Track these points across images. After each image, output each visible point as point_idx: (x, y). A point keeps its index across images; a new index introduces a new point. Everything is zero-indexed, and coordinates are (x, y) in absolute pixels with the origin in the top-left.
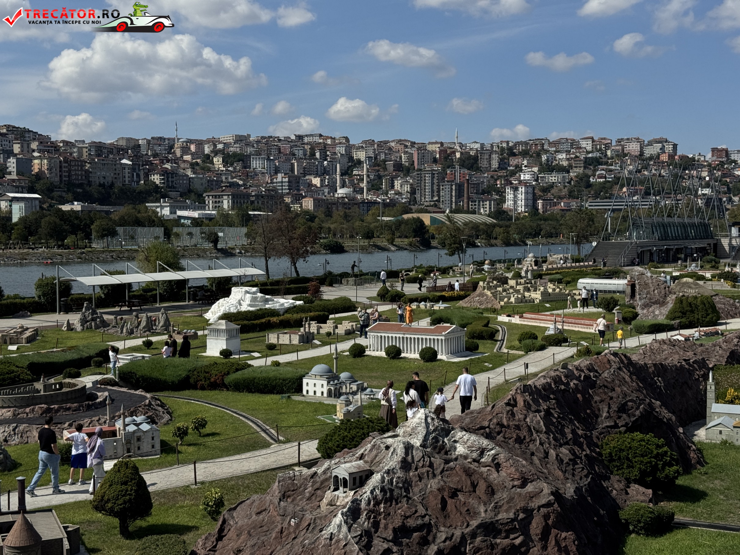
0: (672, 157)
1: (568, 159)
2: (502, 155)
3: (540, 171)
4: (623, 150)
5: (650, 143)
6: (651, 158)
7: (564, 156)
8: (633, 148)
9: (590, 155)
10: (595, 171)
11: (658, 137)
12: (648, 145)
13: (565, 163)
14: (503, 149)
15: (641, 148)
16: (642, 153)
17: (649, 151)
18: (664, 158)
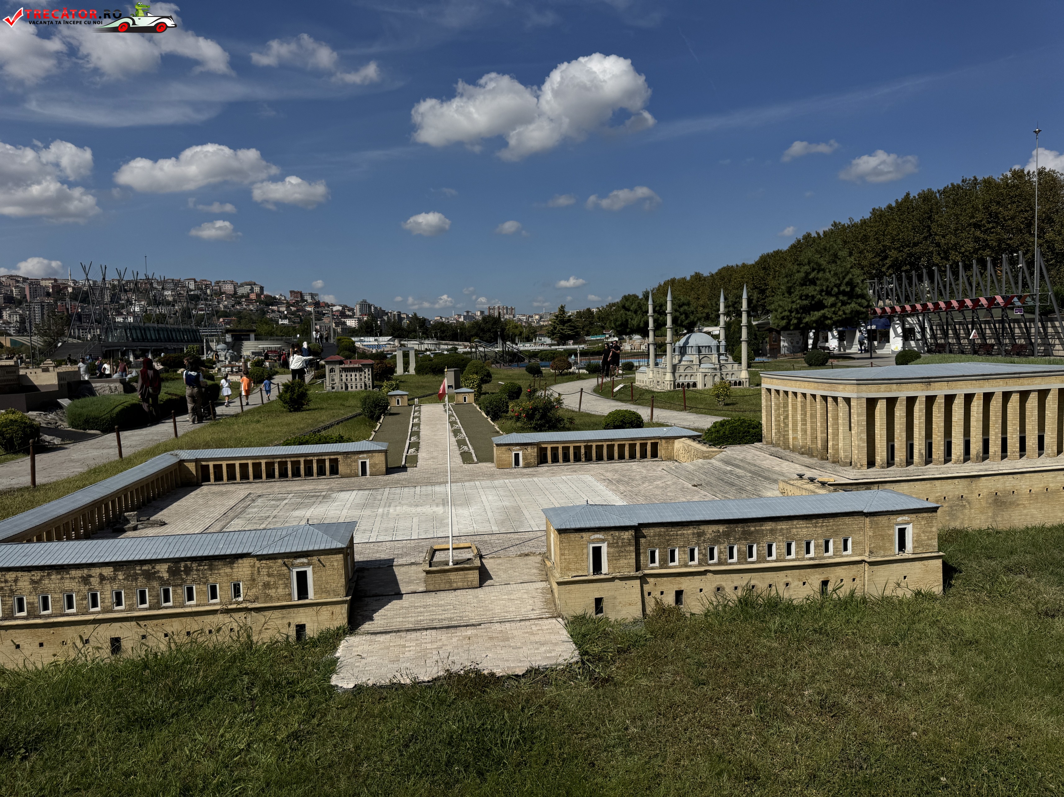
0: (258, 296)
1: (172, 295)
2: (114, 290)
3: (149, 304)
4: (220, 290)
5: (242, 285)
6: (242, 296)
7: (170, 293)
8: (229, 288)
9: (192, 293)
10: (196, 305)
11: (248, 280)
12: (240, 286)
13: (170, 299)
14: (114, 286)
15: (235, 288)
16: (235, 293)
17: (241, 291)
18: (253, 296)
